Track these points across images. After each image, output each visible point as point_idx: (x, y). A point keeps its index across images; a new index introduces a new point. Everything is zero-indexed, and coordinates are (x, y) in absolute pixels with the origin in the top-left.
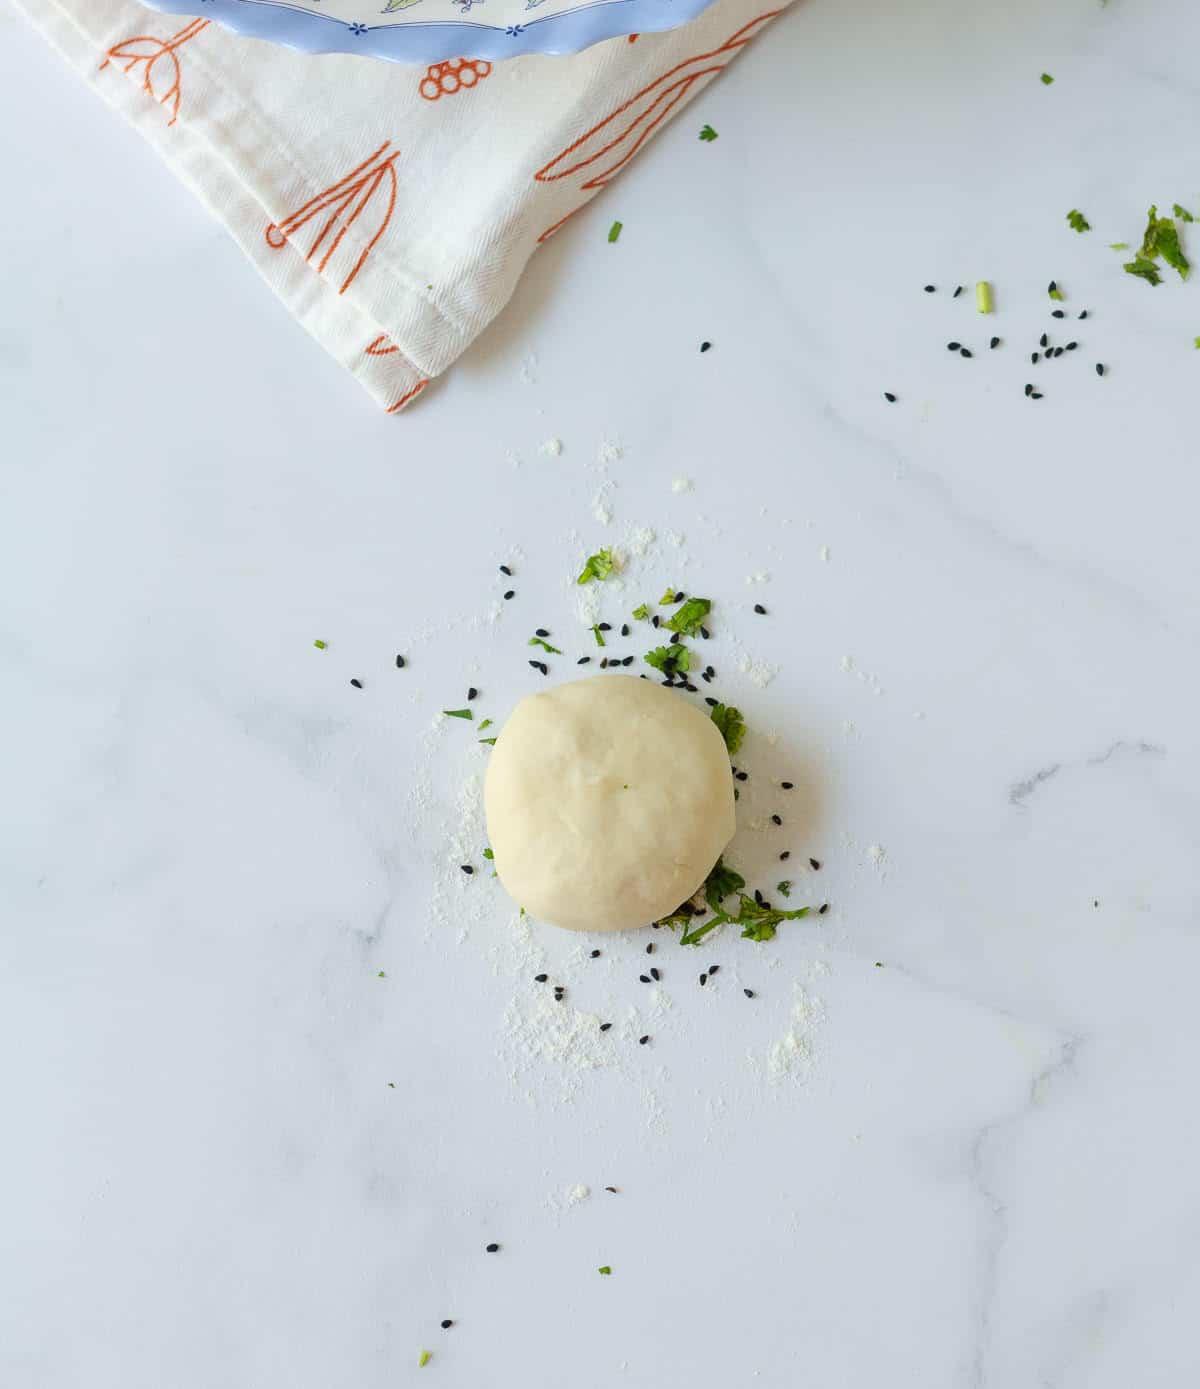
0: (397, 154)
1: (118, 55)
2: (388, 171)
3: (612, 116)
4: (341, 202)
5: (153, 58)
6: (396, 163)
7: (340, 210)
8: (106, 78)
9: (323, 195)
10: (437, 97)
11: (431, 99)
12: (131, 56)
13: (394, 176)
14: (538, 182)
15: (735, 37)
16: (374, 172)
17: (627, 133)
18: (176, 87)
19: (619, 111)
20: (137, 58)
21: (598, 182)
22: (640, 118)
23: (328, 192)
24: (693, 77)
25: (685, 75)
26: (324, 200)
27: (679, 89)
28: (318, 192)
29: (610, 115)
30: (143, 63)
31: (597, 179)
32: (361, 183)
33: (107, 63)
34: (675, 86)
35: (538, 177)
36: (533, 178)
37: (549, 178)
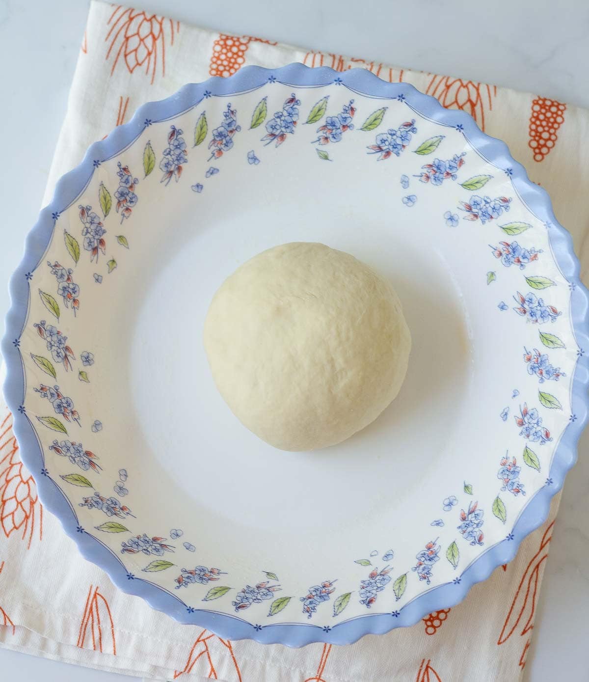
0: (429, 661)
2: (429, 669)
3: (514, 602)
6: (430, 665)
10: (435, 631)
11: (433, 634)
13: (433, 670)
14: (500, 645)
15: (543, 542)
16: (424, 673)
17: (525, 604)
19: (516, 598)
21: (527, 629)
22: (527, 595)
24: (537, 566)
25: (534, 567)
27: (535, 574)
29: (513, 602)
31: (526, 628)
34: (532, 575)
35: (499, 643)
36: (497, 645)
37: (504, 641)
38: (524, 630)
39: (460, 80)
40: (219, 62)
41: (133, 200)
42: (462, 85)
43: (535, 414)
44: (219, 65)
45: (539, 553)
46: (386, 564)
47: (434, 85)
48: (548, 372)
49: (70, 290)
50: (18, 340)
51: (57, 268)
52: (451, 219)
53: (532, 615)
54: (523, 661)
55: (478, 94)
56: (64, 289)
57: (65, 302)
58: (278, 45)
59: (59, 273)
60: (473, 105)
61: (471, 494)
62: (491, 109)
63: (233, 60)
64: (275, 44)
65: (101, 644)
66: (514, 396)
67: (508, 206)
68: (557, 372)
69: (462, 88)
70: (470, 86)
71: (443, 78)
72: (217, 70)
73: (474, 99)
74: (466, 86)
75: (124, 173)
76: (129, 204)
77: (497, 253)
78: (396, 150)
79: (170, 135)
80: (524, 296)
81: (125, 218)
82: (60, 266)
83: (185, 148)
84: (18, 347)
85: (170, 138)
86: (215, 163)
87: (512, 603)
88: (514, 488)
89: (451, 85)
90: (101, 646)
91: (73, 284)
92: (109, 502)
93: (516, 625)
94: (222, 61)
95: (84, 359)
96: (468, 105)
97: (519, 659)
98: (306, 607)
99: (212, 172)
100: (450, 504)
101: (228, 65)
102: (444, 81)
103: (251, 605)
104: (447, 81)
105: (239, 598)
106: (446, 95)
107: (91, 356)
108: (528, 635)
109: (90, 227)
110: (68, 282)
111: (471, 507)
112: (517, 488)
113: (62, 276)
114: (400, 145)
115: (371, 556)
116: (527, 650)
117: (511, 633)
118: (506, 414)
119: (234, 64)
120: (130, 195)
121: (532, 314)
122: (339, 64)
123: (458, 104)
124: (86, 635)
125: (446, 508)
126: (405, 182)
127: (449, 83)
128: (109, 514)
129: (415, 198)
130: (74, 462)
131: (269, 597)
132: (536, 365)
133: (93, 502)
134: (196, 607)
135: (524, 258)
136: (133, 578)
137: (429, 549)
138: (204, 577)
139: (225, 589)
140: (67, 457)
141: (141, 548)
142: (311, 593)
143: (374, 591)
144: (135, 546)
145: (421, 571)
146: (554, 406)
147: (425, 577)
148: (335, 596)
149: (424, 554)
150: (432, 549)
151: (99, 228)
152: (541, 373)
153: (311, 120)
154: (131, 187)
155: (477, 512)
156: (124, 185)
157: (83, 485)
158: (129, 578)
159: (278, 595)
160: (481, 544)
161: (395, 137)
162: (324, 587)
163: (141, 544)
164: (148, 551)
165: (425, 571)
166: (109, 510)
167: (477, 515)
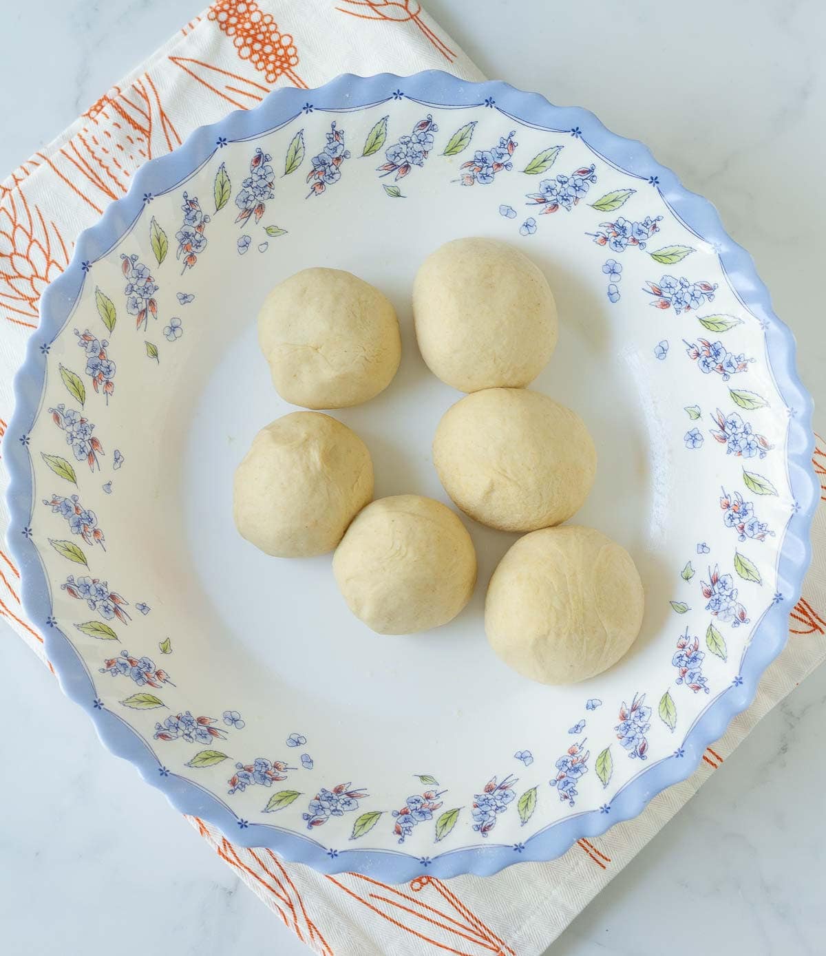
41: (678, 660)
43: (77, 453)
46: (245, 231)
48: (68, 509)
49: (737, 515)
50: (791, 417)
51: (760, 534)
52: (234, 721)
56: (745, 513)
57: (739, 497)
59: (756, 529)
61: (147, 343)
66: (109, 484)
67: (158, 729)
68: (55, 507)
75: (698, 684)
76: (683, 653)
77: (164, 676)
78: (327, 795)
79: (646, 747)
80: (116, 618)
81: (684, 635)
82: (758, 538)
83: (621, 742)
84: (788, 409)
85: (645, 745)
86: (578, 738)
88: (91, 343)
91: (735, 525)
92: (624, 241)
95: (697, 437)
98: (341, 141)
99: (577, 728)
100: (173, 329)
103: (412, 131)
105: (430, 139)
107: (690, 444)
109: (729, 603)
110: (741, 524)
111: (144, 322)
112: (87, 342)
113: (752, 528)
114: (323, 800)
115: (266, 243)
118: (116, 460)
120: (683, 663)
121: (101, 592)
125: (177, 323)
126: (308, 761)
128: (621, 222)
129: (290, 744)
130: (682, 281)
131: (392, 151)
132: (86, 522)
133: (646, 231)
134: (484, 109)
135: (125, 664)
136: (573, 130)
137: (192, 255)
138: (481, 164)
139: (450, 151)
140: (691, 283)
141: (571, 182)
142: (337, 169)
143: (255, 178)
144: (579, 183)
145: (198, 216)
146: (54, 459)
147: (191, 204)
148: (306, 166)
149: (197, 247)
150: (188, 254)
151: (717, 608)
152: (77, 509)
153: (454, 813)
154: (684, 672)
155: (136, 311)
156: (695, 671)
157: (664, 252)
158: (578, 128)
159: (380, 158)
160: (124, 257)
161: (332, 808)
162: (322, 183)
163: (572, 191)
164: (561, 182)
165: (192, 214)
166: (623, 229)
167: (135, 306)
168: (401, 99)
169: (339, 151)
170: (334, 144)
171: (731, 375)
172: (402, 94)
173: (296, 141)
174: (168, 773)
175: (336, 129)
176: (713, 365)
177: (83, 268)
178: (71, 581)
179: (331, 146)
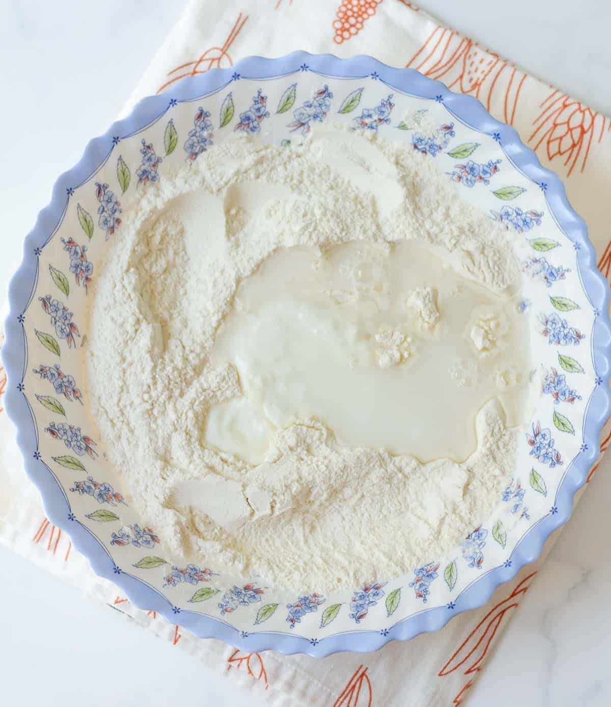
0: (367, 668)
1: (233, 660)
2: (364, 678)
3: (468, 639)
4: (348, 698)
5: (248, 658)
6: (367, 673)
7: (349, 702)
8: (232, 672)
9: (340, 697)
12: (238, 659)
13: (367, 678)
14: (440, 677)
15: (515, 590)
16: (358, 680)
17: (478, 644)
18: (263, 669)
19: (470, 636)
20: (241, 659)
21: (473, 669)
22: (483, 637)
23: (342, 695)
24: (503, 612)
25: (499, 612)
26: (341, 700)
28: (337, 697)
30: (245, 662)
32: (354, 687)
33: (230, 666)
34: (495, 618)
35: (440, 675)
36: (437, 676)
37: (445, 674)
38: (470, 669)
39: (579, 104)
40: (349, 7)
41: (470, 183)
42: (580, 108)
43: (255, 600)
44: (348, 9)
45: (509, 599)
47: (552, 100)
48: (298, 612)
49: (370, 123)
50: (307, 69)
51: (389, 106)
53: (482, 658)
54: (458, 700)
55: (592, 123)
56: (369, 116)
57: (357, 119)
58: (419, 11)
59: (384, 109)
60: (583, 132)
62: (599, 141)
63: (363, 9)
64: (417, 10)
65: (56, 546)
67: (473, 566)
68: (296, 620)
69: (578, 113)
70: (587, 112)
71: (563, 96)
72: (345, 14)
73: (586, 127)
74: (583, 112)
75: (492, 168)
76: (465, 178)
78: (536, 451)
80: (383, 589)
81: (451, 176)
82: (391, 109)
85: (532, 213)
87: (465, 639)
88: (174, 578)
89: (569, 105)
90: (55, 549)
91: (377, 126)
92: (153, 174)
93: (463, 662)
94: (353, 6)
96: (579, 130)
97: (456, 696)
98: (47, 369)
101: (357, 13)
102: (564, 99)
103: (48, 315)
104: (566, 100)
105: (56, 303)
106: (560, 114)
108: (471, 675)
110: (377, 121)
111: (159, 539)
112: (173, 580)
113: (382, 113)
114: (540, 453)
116: (466, 691)
117: (455, 668)
119: (363, 13)
120: (473, 179)
121: (362, 597)
122: (466, 48)
123: (568, 126)
124: (46, 532)
127: (567, 103)
128: (140, 173)
130: (191, 134)
131: (59, 333)
132: (307, 602)
133: (149, 155)
134: (42, 258)
135: (420, 585)
136: (68, 193)
137: (114, 496)
138: (79, 270)
139: (67, 291)
140: (194, 127)
141: (104, 204)
142: (65, 377)
143: (65, 437)
144: (106, 198)
145: (87, 484)
146: (260, 616)
147: (79, 487)
148: (61, 399)
149: (109, 490)
150: (113, 498)
151: (436, 148)
152: (297, 606)
153: (561, 359)
154: (481, 178)
155: (152, 543)
156: (481, 169)
157: (167, 143)
158: (68, 190)
159: (62, 343)
160: (113, 542)
161: (547, 447)
162: (74, 391)
163: (111, 205)
164: (102, 212)
165: (86, 488)
166: (145, 172)
167: (148, 542)
168: (24, 318)
169: (54, 372)
170: (49, 374)
171: (266, 111)
172: (21, 316)
173: (43, 402)
174: (509, 561)
175: (38, 370)
176: (255, 123)
177: (119, 573)
178: (353, 616)
179: (50, 377)
